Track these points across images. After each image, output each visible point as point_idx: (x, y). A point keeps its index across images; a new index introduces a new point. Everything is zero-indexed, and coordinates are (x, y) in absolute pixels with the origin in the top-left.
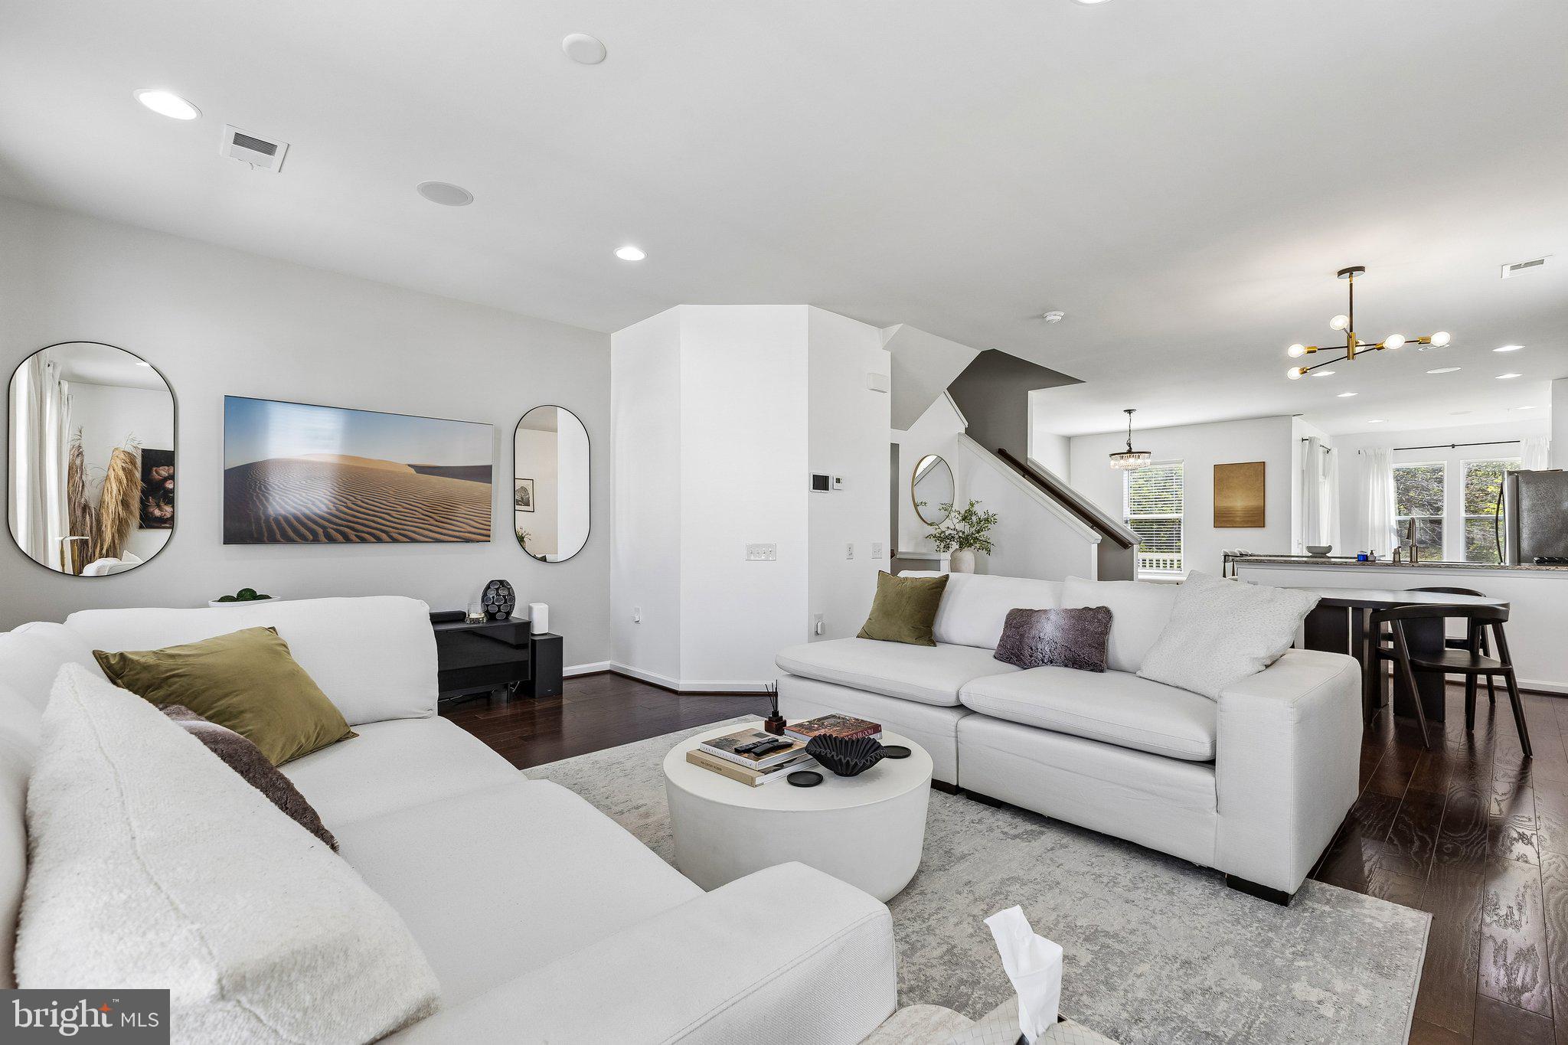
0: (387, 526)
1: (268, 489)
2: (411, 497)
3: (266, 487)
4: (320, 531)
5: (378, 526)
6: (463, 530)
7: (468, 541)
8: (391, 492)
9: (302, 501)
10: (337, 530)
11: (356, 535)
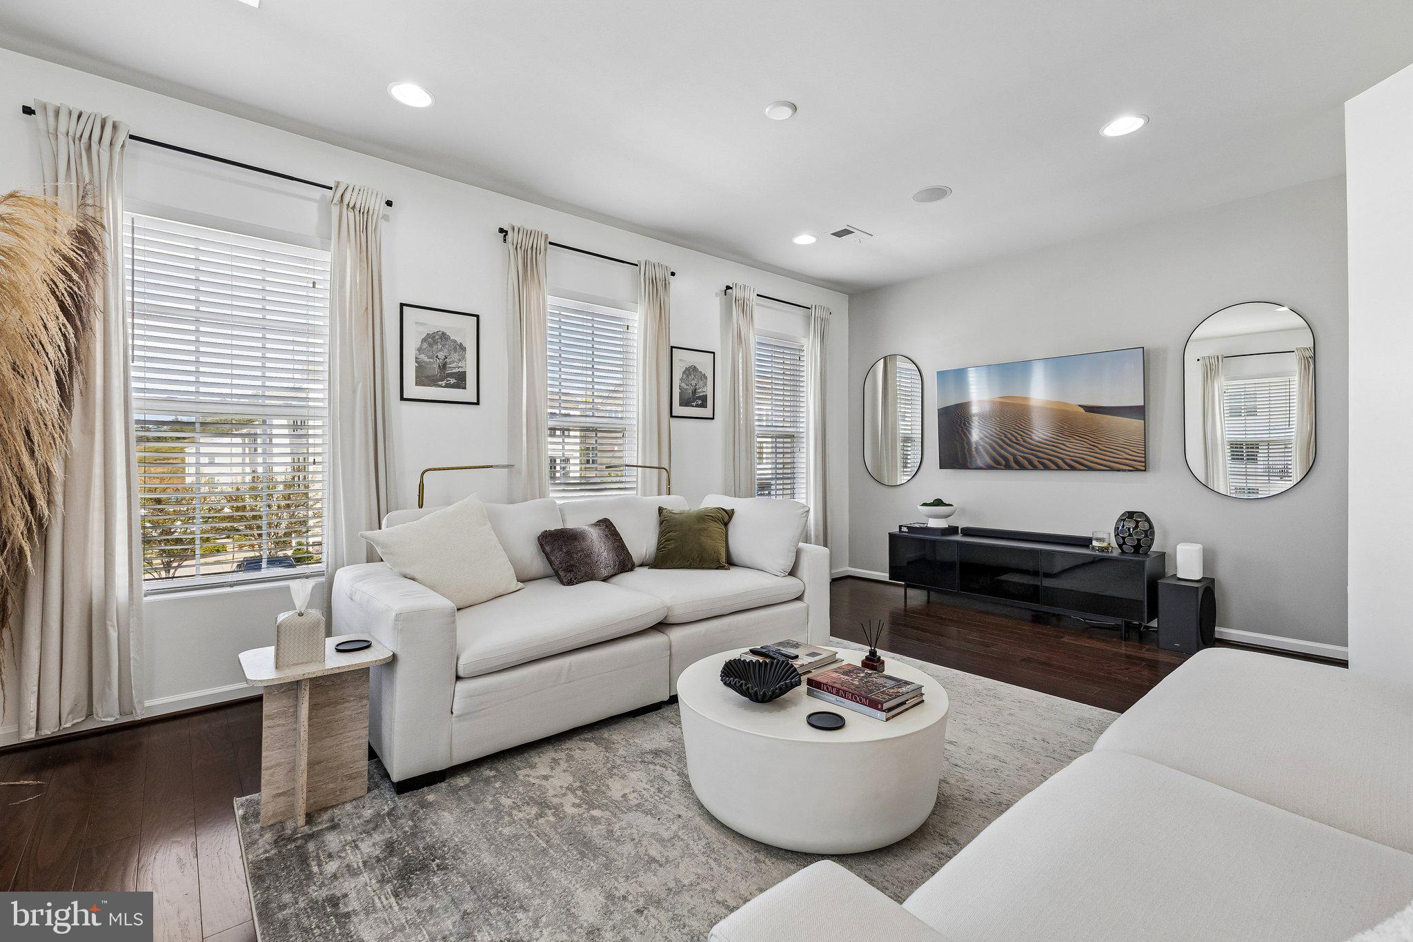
0: (1062, 454)
1: (970, 425)
2: (1081, 430)
3: (969, 423)
4: (1011, 458)
5: (1056, 454)
6: (1120, 457)
7: (1112, 469)
8: (1065, 427)
9: (997, 434)
10: (1023, 457)
11: (1039, 462)
